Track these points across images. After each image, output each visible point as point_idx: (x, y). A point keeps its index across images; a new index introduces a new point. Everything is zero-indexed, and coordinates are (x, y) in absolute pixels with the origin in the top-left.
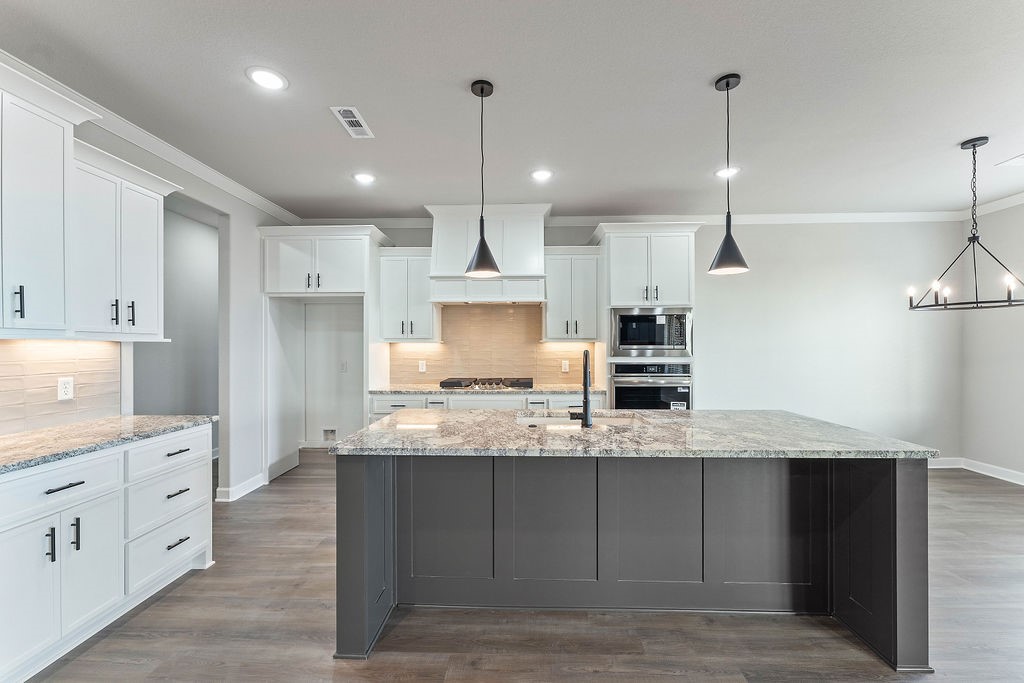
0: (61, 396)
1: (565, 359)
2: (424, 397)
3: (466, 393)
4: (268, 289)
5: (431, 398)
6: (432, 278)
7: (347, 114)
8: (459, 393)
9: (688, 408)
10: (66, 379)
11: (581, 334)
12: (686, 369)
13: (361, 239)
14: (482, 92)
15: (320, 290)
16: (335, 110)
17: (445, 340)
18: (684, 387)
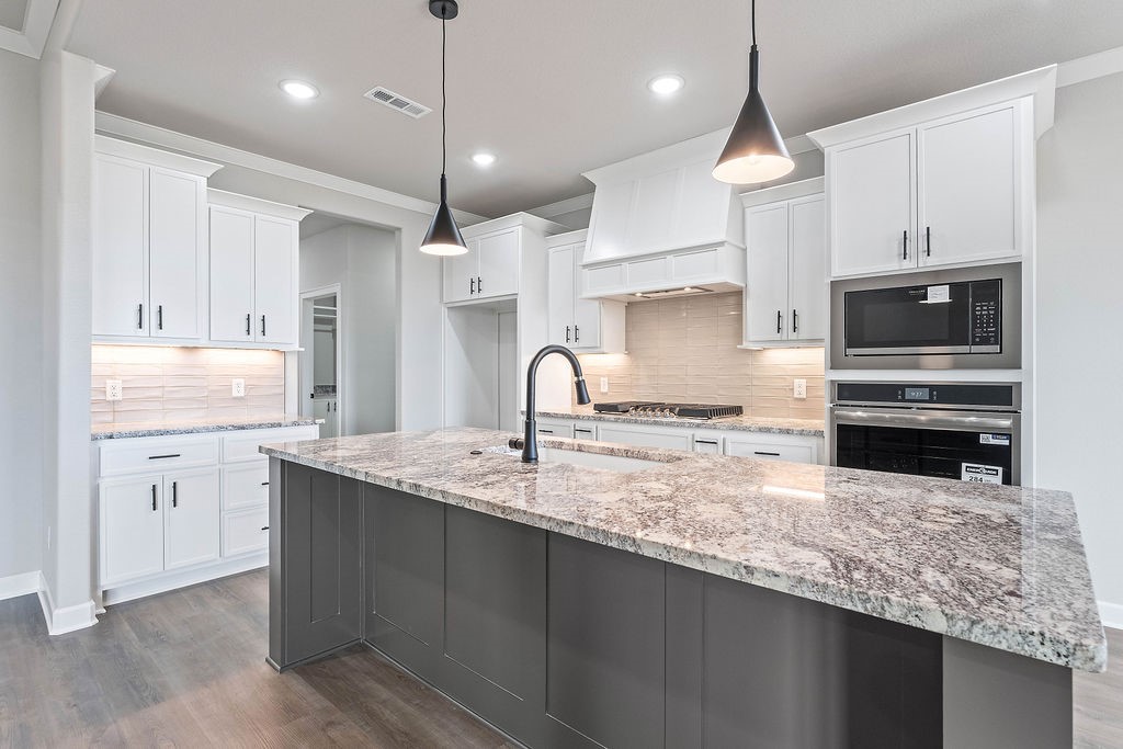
0: (235, 394)
1: (801, 377)
2: (571, 423)
3: (616, 421)
4: (445, 300)
5: (581, 425)
6: (585, 266)
7: (379, 95)
8: (609, 421)
9: (1007, 480)
10: (238, 380)
11: (804, 332)
12: (1003, 397)
13: (517, 230)
14: (443, 13)
15: (482, 295)
16: (369, 94)
17: (629, 350)
18: (995, 435)
